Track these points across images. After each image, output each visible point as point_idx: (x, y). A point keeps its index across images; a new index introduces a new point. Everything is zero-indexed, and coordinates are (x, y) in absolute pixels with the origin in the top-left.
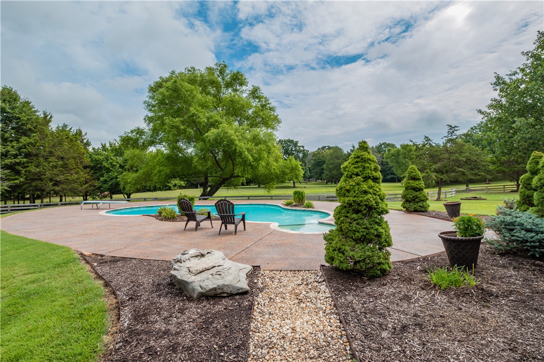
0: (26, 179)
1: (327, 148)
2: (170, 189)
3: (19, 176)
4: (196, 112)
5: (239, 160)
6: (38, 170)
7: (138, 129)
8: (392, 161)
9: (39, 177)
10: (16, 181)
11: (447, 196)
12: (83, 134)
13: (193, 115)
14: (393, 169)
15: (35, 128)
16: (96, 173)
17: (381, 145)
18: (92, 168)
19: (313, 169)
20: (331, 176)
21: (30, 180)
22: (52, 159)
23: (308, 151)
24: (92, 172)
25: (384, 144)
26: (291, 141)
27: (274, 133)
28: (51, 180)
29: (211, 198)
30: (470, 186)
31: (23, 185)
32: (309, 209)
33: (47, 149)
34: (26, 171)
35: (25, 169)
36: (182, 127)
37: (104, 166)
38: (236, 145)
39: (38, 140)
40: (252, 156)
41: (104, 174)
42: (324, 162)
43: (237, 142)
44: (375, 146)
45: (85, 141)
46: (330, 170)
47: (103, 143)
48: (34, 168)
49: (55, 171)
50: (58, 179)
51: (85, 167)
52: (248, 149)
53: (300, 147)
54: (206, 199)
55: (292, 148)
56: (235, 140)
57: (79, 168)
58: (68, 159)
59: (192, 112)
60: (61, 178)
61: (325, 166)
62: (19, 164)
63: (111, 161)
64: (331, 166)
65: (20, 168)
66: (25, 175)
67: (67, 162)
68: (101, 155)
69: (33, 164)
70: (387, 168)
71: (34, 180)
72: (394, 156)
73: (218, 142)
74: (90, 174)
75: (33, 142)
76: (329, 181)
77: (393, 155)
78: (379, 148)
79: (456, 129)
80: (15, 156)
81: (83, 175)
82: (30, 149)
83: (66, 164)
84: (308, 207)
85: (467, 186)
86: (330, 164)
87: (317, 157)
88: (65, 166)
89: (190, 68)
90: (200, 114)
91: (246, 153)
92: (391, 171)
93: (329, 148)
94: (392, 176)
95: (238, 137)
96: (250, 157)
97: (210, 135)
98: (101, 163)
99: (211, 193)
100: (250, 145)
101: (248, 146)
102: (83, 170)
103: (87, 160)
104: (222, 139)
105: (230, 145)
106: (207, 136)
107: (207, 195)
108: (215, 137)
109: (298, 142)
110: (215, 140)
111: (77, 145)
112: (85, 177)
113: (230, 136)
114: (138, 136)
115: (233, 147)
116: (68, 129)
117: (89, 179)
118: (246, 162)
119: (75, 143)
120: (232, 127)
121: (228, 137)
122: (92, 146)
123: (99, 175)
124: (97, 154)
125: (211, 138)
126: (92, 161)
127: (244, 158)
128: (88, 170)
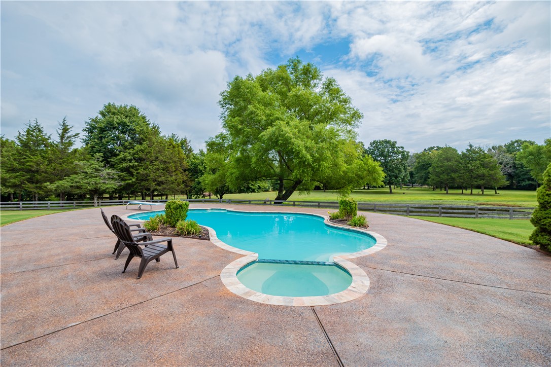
0: (137, 179)
1: (435, 148)
2: (253, 191)
3: (132, 177)
4: (254, 110)
6: (145, 172)
7: (222, 135)
8: (529, 162)
9: (145, 178)
10: (129, 181)
12: (188, 141)
13: (252, 113)
14: (532, 173)
15: (146, 138)
16: (194, 175)
17: (513, 143)
18: (191, 171)
19: (417, 173)
20: (439, 181)
21: (140, 180)
22: (157, 163)
23: (409, 152)
24: (191, 174)
25: (517, 141)
26: (388, 142)
27: (355, 130)
28: (154, 181)
29: (286, 203)
31: (135, 184)
32: (355, 229)
33: (153, 155)
34: (137, 173)
35: (137, 172)
37: (200, 169)
38: (293, 144)
39: (146, 148)
40: (312, 155)
41: (198, 176)
42: (430, 165)
43: (293, 140)
44: (503, 145)
45: (189, 148)
46: (438, 174)
47: (201, 149)
48: (142, 170)
49: (158, 173)
50: (160, 180)
51: (185, 170)
52: (306, 148)
53: (399, 148)
54: (281, 203)
55: (388, 150)
56: (291, 139)
57: (179, 171)
58: (169, 163)
60: (163, 179)
61: (430, 169)
62: (133, 167)
63: (205, 164)
64: (438, 170)
65: (133, 170)
66: (136, 176)
67: (168, 165)
68: (197, 159)
69: (143, 167)
70: (521, 172)
71: (142, 180)
72: (533, 155)
73: (273, 142)
74: (189, 176)
75: (143, 149)
76: (437, 188)
77: (531, 154)
78: (509, 147)
80: (130, 161)
81: (181, 177)
82: (141, 155)
83: (167, 167)
84: (355, 226)
86: (437, 166)
87: (421, 159)
88: (166, 169)
89: (266, 70)
90: (258, 111)
91: (304, 152)
92: (529, 176)
93: (438, 148)
94: (530, 182)
95: (294, 134)
96: (309, 156)
97: (266, 134)
98: (197, 167)
99: (285, 197)
100: (310, 143)
101: (308, 144)
102: (182, 173)
103: (186, 164)
104: (277, 138)
105: (285, 144)
106: (262, 136)
107: (281, 199)
108: (270, 136)
109: (396, 142)
110: (270, 139)
111: (179, 151)
112: (183, 178)
113: (285, 134)
114: (221, 141)
115: (289, 146)
116: (176, 138)
117: (187, 180)
118: (304, 162)
119: (176, 149)
120: (291, 123)
121: (283, 135)
122: (193, 152)
123: (195, 177)
124: (195, 158)
125: (266, 138)
126: (192, 164)
127: (301, 158)
128: (187, 172)
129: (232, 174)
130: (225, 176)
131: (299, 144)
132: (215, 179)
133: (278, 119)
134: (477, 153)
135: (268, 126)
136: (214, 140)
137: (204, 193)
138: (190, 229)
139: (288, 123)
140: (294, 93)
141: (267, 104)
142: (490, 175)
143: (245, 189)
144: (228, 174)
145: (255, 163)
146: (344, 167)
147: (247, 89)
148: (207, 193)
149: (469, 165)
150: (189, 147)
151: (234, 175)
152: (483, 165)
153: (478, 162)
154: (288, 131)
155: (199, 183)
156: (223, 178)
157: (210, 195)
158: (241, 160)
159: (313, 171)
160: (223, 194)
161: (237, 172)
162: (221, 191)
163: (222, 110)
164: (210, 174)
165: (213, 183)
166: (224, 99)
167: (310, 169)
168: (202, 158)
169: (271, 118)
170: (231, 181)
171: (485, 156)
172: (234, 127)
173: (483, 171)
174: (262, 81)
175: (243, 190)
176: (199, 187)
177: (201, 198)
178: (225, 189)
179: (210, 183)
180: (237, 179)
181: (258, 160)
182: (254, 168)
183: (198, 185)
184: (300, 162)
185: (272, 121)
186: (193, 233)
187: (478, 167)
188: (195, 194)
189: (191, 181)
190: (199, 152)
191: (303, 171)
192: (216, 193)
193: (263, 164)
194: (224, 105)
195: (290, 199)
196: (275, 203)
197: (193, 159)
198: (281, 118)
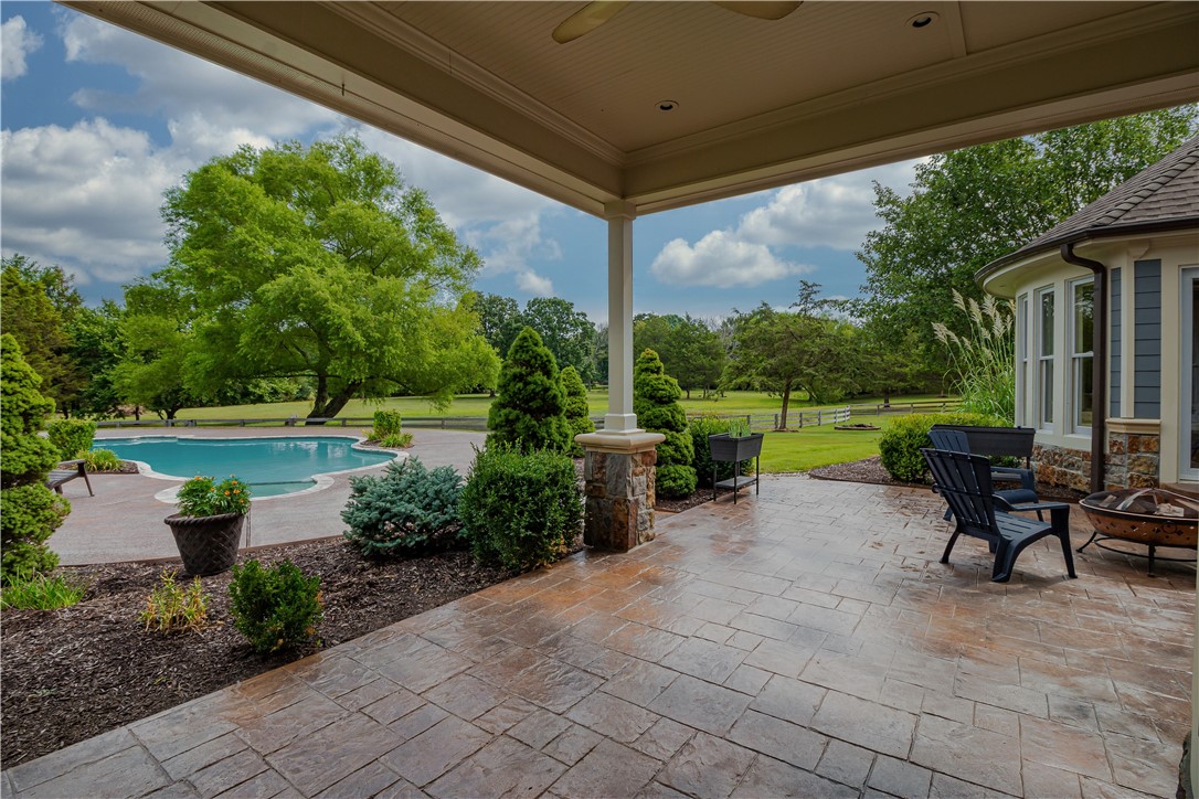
2: (260, 399)
4: (249, 239)
5: (334, 343)
11: (823, 422)
12: (66, 275)
13: (242, 243)
16: (89, 364)
18: (79, 353)
23: (594, 324)
24: (78, 361)
29: (333, 422)
30: (891, 402)
32: (386, 450)
36: (212, 270)
37: (105, 349)
38: (329, 312)
40: (366, 336)
41: (102, 366)
43: (331, 305)
45: (68, 293)
47: (108, 299)
51: (59, 352)
52: (356, 321)
53: (578, 314)
54: (322, 423)
55: (559, 318)
56: (327, 301)
57: (41, 353)
59: (240, 237)
63: (122, 338)
68: (97, 323)
73: (287, 304)
74: (71, 366)
79: (815, 289)
84: (388, 446)
85: (887, 401)
91: (350, 327)
95: (333, 294)
96: (358, 337)
97: (271, 289)
98: (97, 343)
99: (331, 411)
100: (363, 311)
101: (359, 314)
102: (49, 358)
103: (63, 335)
104: (296, 297)
105: (313, 312)
106: (263, 292)
107: (322, 414)
108: (281, 294)
109: (572, 304)
110: (280, 299)
111: (39, 302)
112: (54, 372)
113: (314, 292)
114: (167, 286)
115: (320, 315)
116: (26, 266)
117: (66, 376)
118: (350, 346)
119: (32, 297)
120: (330, 272)
121: (309, 292)
122: (83, 305)
123: (91, 368)
124: (88, 320)
125: (271, 296)
126: (79, 337)
127: (344, 339)
128: (66, 357)
129: (197, 363)
130: (178, 367)
131: (341, 313)
132: (150, 374)
133: (301, 261)
134: (697, 329)
135: (280, 271)
136: (147, 282)
137: (120, 408)
138: (101, 462)
139: (321, 272)
140: (339, 211)
141: (277, 228)
142: (713, 367)
143: (238, 397)
144: (186, 363)
145: (247, 344)
146: (432, 356)
147: (232, 194)
148: (128, 408)
149: (684, 350)
150: (71, 291)
151: (200, 367)
152: (704, 351)
153: (696, 345)
154: (320, 286)
155: (105, 384)
156: (172, 371)
157: (136, 413)
158: (218, 333)
159: (371, 362)
160: (175, 409)
161: (207, 360)
162: (169, 401)
163: (167, 226)
164: (137, 361)
165: (144, 384)
166: (174, 206)
167: (362, 359)
168: (113, 320)
169: (285, 257)
170: (192, 379)
171: (707, 336)
172: (196, 269)
173: (704, 360)
174: (270, 169)
175: (233, 397)
176: (105, 393)
177: (112, 419)
178: (182, 397)
179: (136, 383)
180: (209, 374)
181: (254, 340)
182: (246, 355)
183: (103, 388)
184: (343, 346)
185: (288, 264)
186: (108, 468)
187: (696, 354)
188: (95, 411)
189: (80, 378)
190: (102, 305)
191: (349, 363)
192: (157, 404)
193: (266, 348)
194: (173, 217)
195: (341, 414)
196: (308, 424)
197: (84, 322)
198: (307, 260)
